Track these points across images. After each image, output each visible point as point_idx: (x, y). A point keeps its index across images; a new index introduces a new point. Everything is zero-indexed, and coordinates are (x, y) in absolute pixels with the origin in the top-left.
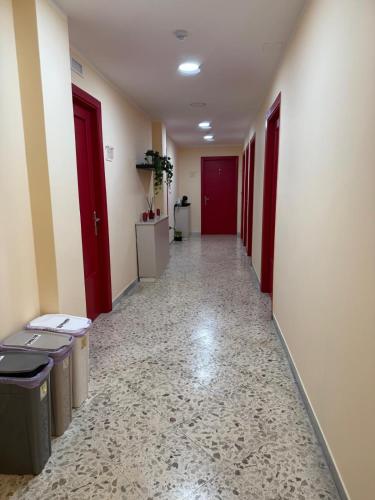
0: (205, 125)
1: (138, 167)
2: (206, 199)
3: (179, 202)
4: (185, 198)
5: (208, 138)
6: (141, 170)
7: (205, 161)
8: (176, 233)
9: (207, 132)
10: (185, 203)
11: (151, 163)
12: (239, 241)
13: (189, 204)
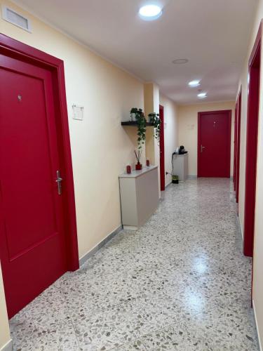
0: (194, 83)
1: (123, 124)
2: (202, 147)
3: (177, 151)
4: (182, 148)
5: (202, 95)
6: (128, 127)
7: (201, 116)
8: (174, 176)
9: (199, 90)
10: (182, 151)
11: (135, 120)
12: (232, 184)
13: (186, 152)
